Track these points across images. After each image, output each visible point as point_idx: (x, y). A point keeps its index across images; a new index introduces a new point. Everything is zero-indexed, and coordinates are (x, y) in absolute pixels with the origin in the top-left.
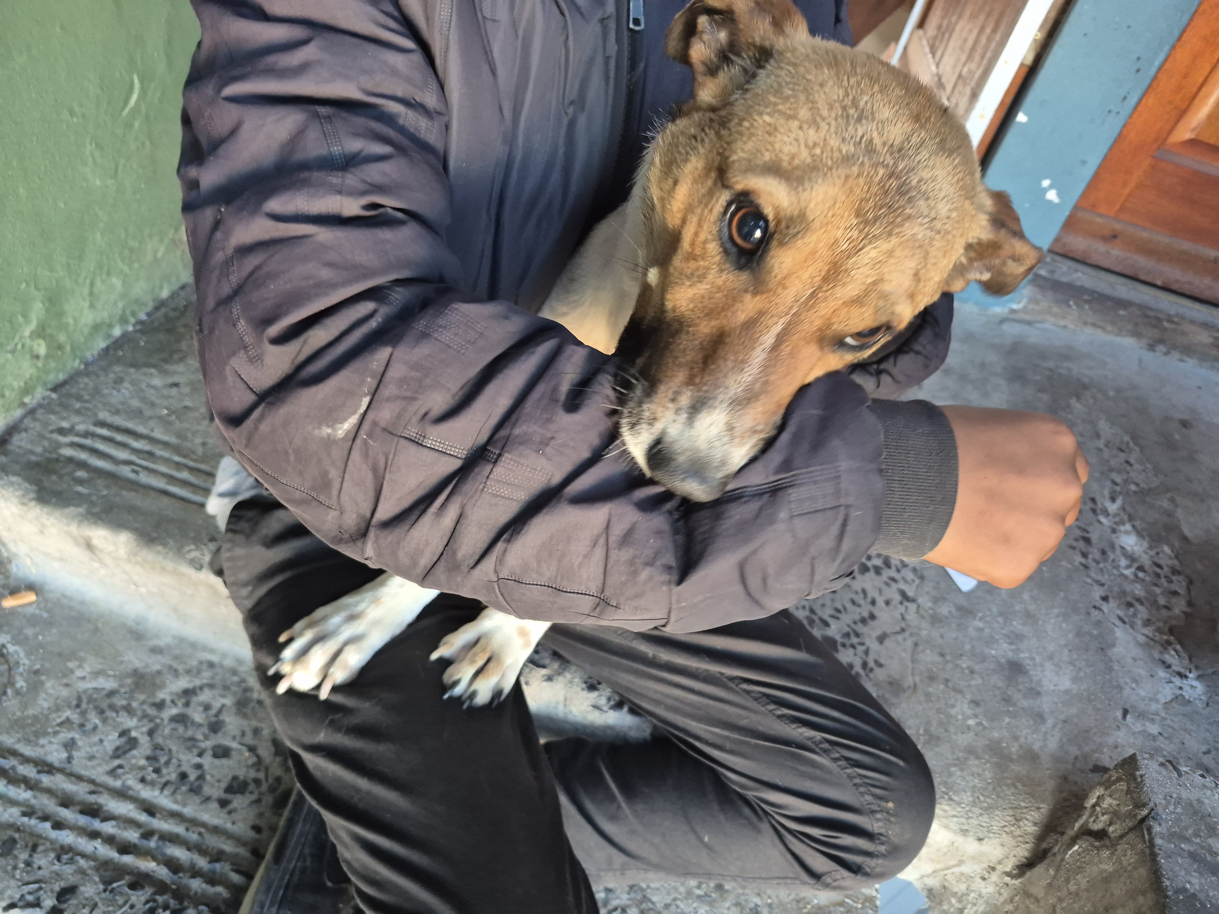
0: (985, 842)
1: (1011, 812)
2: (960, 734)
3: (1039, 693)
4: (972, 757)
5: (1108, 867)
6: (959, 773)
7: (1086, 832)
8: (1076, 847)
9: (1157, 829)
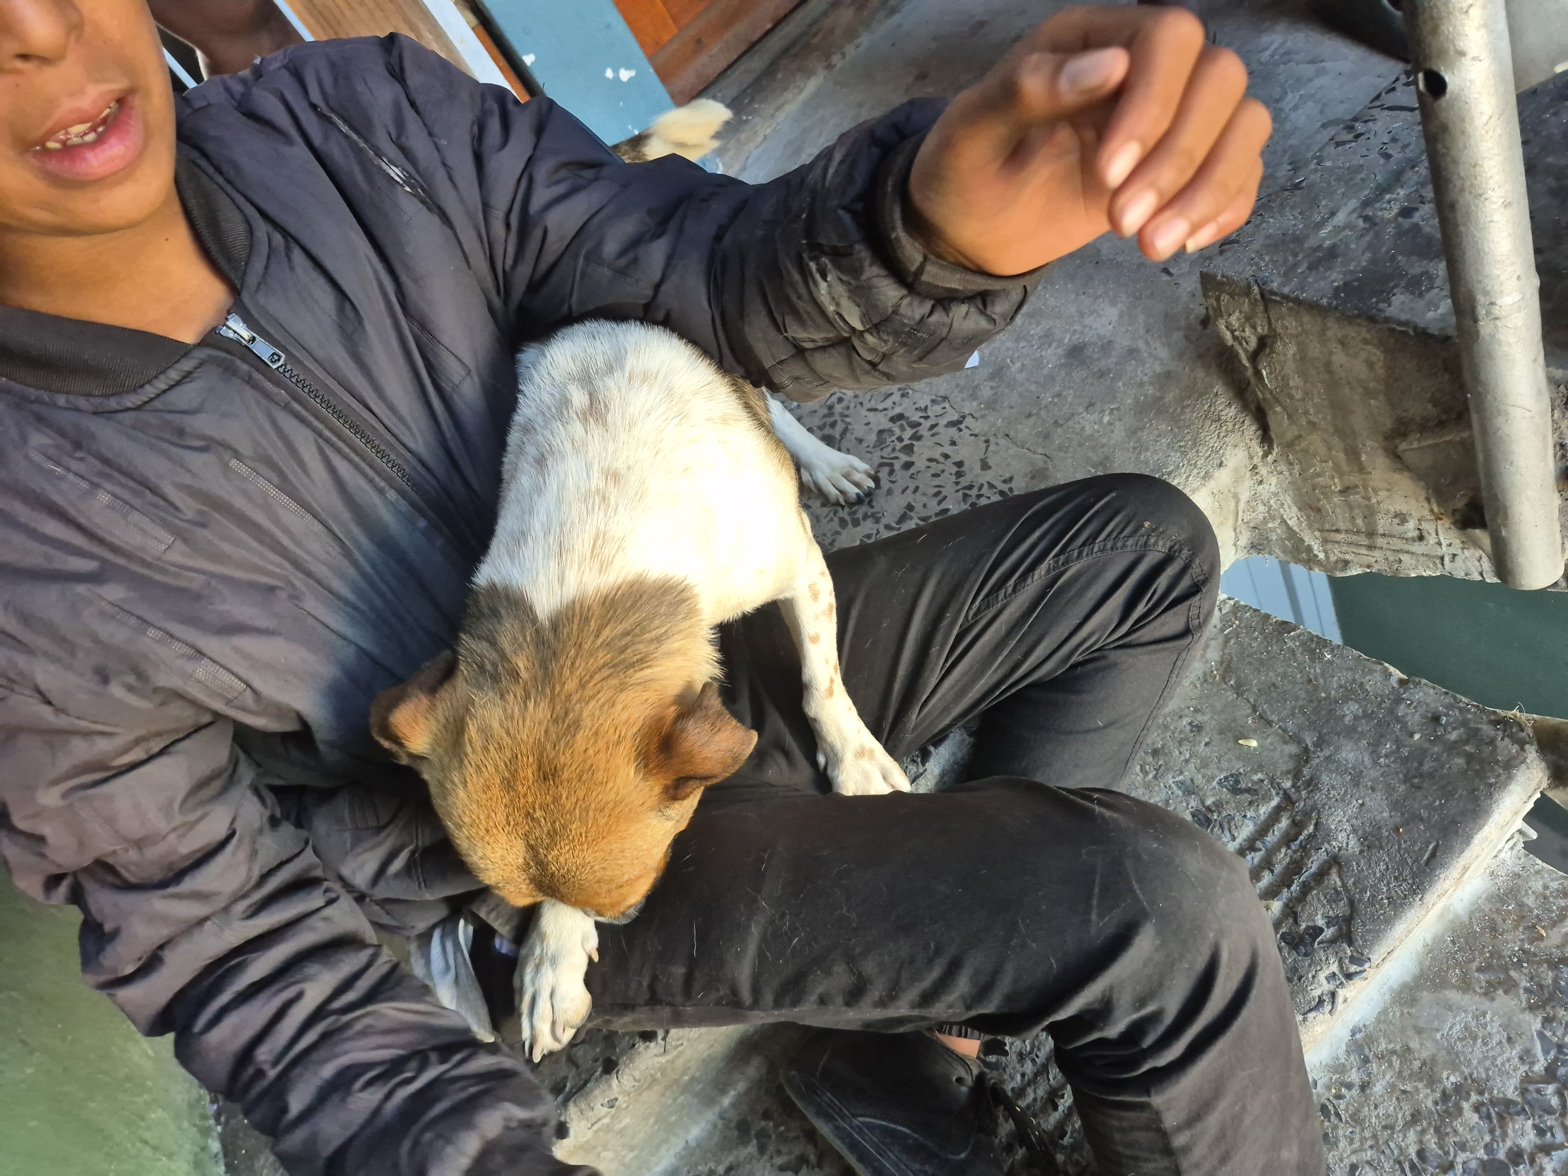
0: (1225, 462)
1: (1209, 422)
2: (1113, 435)
3: (1110, 342)
4: (1139, 434)
5: (1292, 350)
6: (1149, 454)
7: (1254, 357)
8: (1264, 373)
9: (1275, 285)
